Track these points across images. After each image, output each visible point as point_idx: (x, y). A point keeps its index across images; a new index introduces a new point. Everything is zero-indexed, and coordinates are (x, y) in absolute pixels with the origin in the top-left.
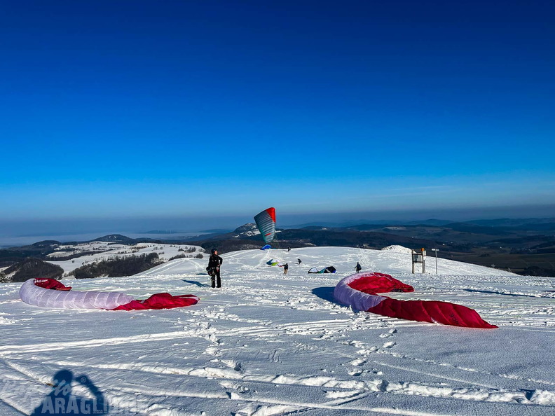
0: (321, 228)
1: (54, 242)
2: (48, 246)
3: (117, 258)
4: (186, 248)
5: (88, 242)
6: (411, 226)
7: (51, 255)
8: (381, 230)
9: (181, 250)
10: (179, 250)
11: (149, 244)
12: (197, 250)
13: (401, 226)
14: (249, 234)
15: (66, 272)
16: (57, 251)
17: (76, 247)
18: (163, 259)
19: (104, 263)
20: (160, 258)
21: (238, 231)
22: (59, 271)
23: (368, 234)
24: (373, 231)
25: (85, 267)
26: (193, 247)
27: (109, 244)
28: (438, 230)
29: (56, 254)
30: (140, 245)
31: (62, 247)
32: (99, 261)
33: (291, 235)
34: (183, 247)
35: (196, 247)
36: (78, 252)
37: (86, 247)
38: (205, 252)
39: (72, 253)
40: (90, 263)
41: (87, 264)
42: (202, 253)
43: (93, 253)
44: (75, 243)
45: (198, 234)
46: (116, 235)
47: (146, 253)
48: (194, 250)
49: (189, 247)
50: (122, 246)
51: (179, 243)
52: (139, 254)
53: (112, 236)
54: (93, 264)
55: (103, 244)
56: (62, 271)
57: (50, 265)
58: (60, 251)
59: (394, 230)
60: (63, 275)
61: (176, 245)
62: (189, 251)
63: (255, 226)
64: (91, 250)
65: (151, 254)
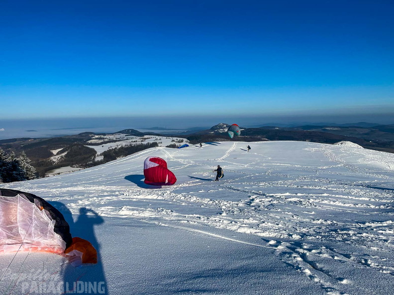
0: (275, 127)
1: (91, 133)
2: (87, 136)
3: (131, 145)
4: (177, 139)
5: (112, 134)
6: (344, 127)
7: (89, 142)
8: (320, 130)
9: (174, 141)
10: (172, 141)
11: (152, 136)
12: (184, 141)
13: (337, 127)
14: (221, 131)
15: (99, 153)
16: (94, 139)
17: (105, 137)
19: (122, 148)
21: (213, 129)
22: (94, 152)
23: (310, 133)
24: (314, 130)
25: (110, 151)
26: (181, 139)
27: (126, 136)
28: (367, 131)
29: (93, 141)
30: (146, 137)
31: (97, 136)
32: (119, 147)
33: (251, 132)
34: (175, 139)
35: (184, 139)
36: (106, 140)
37: (111, 137)
38: (189, 143)
39: (102, 141)
40: (114, 148)
41: (111, 148)
42: (188, 144)
43: (115, 141)
44: (104, 134)
46: (131, 130)
47: (150, 142)
48: (182, 141)
49: (179, 139)
50: (135, 137)
51: (172, 136)
52: (145, 143)
53: (128, 130)
54: (116, 148)
55: (122, 135)
56: (96, 152)
57: (88, 147)
58: (95, 139)
59: (331, 130)
60: (96, 155)
61: (170, 138)
62: (179, 142)
63: (225, 126)
64: (115, 139)
65: (153, 143)
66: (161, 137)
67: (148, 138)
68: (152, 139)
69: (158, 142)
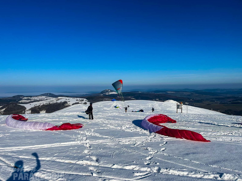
0: (138, 91)
1: (22, 96)
2: (19, 98)
3: (49, 103)
4: (80, 99)
5: (37, 96)
6: (177, 91)
7: (20, 101)
8: (164, 93)
10: (77, 100)
11: (63, 97)
12: (84, 100)
13: (173, 91)
14: (107, 94)
15: (28, 109)
16: (23, 100)
17: (31, 98)
18: (69, 104)
19: (44, 105)
20: (68, 104)
21: (102, 92)
22: (24, 108)
23: (159, 95)
24: (161, 93)
25: (35, 107)
26: (82, 99)
27: (46, 97)
28: (189, 93)
29: (23, 101)
31: (25, 98)
32: (42, 104)
33: (125, 94)
34: (78, 99)
36: (32, 100)
37: (36, 98)
38: (88, 101)
39: (30, 101)
42: (86, 102)
45: (85, 94)
46: (49, 93)
49: (81, 99)
50: (52, 98)
51: (77, 97)
52: (59, 102)
53: (47, 94)
54: (39, 106)
55: (43, 97)
56: (26, 108)
57: (20, 105)
59: (170, 93)
60: (26, 110)
61: (75, 98)
62: (81, 101)
63: (110, 91)
64: (38, 100)
65: (64, 102)
66: (69, 98)
67: (60, 99)
68: (63, 100)
69: (67, 101)
